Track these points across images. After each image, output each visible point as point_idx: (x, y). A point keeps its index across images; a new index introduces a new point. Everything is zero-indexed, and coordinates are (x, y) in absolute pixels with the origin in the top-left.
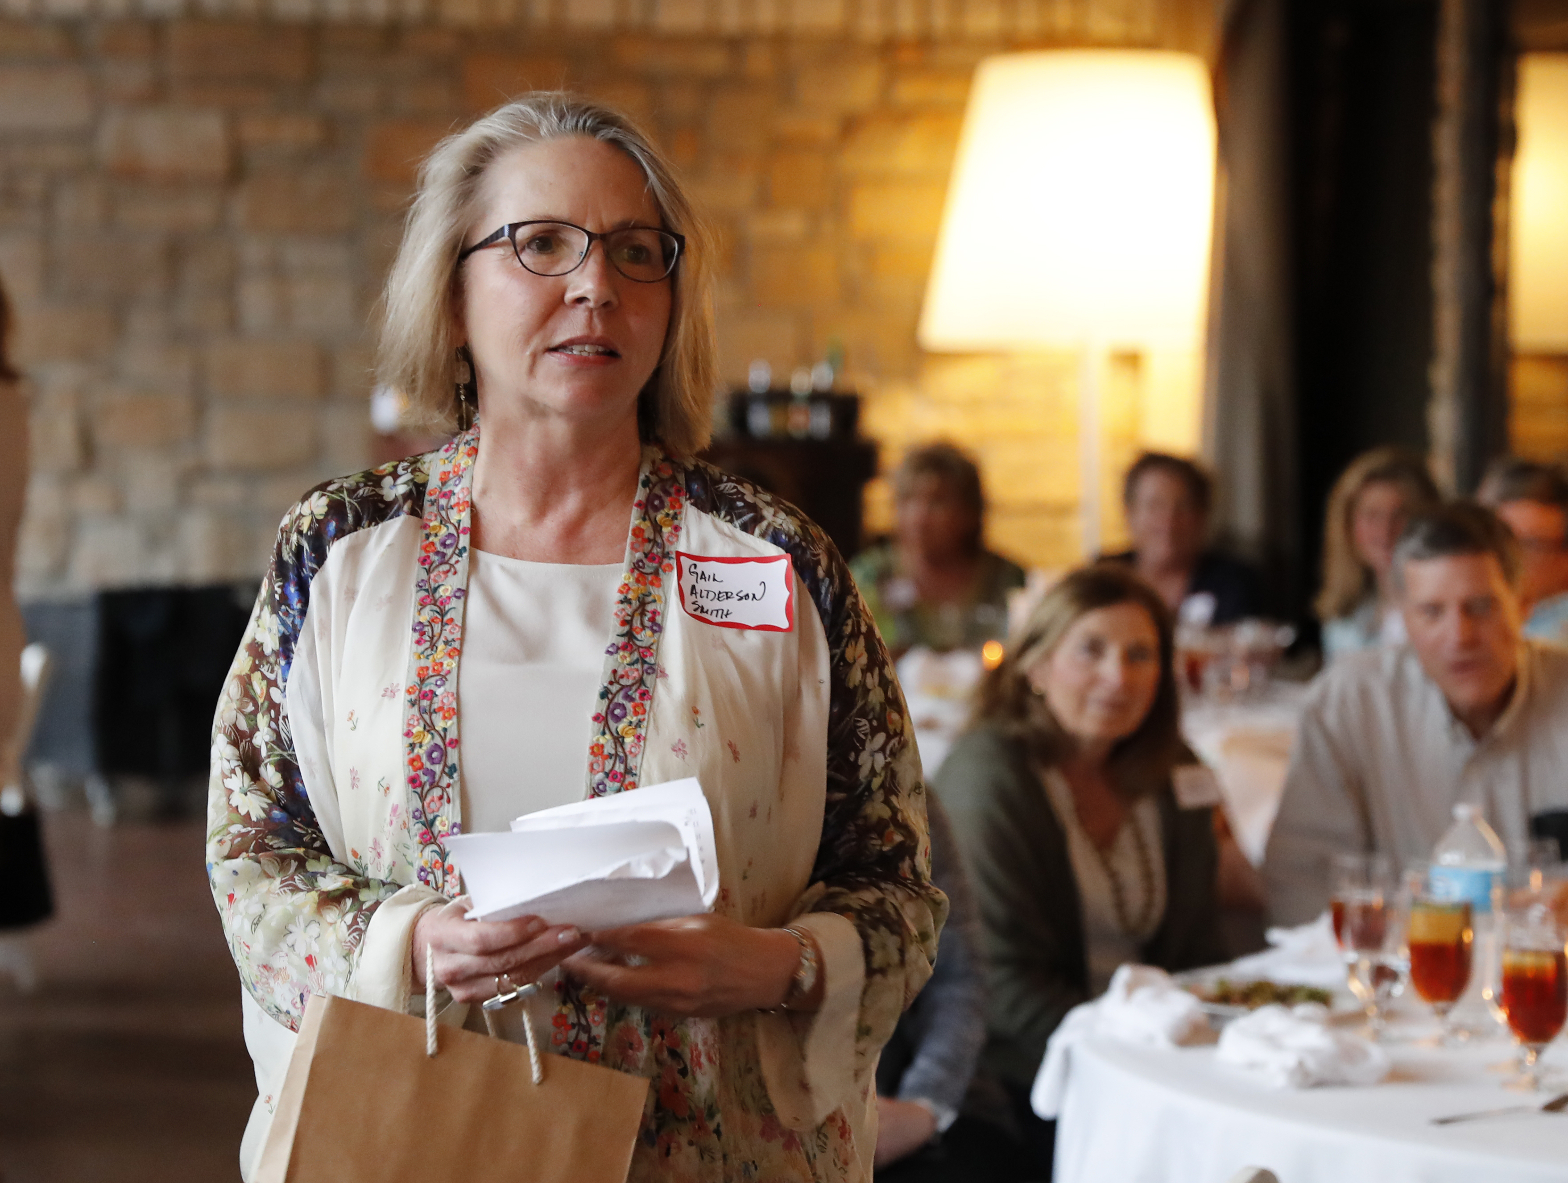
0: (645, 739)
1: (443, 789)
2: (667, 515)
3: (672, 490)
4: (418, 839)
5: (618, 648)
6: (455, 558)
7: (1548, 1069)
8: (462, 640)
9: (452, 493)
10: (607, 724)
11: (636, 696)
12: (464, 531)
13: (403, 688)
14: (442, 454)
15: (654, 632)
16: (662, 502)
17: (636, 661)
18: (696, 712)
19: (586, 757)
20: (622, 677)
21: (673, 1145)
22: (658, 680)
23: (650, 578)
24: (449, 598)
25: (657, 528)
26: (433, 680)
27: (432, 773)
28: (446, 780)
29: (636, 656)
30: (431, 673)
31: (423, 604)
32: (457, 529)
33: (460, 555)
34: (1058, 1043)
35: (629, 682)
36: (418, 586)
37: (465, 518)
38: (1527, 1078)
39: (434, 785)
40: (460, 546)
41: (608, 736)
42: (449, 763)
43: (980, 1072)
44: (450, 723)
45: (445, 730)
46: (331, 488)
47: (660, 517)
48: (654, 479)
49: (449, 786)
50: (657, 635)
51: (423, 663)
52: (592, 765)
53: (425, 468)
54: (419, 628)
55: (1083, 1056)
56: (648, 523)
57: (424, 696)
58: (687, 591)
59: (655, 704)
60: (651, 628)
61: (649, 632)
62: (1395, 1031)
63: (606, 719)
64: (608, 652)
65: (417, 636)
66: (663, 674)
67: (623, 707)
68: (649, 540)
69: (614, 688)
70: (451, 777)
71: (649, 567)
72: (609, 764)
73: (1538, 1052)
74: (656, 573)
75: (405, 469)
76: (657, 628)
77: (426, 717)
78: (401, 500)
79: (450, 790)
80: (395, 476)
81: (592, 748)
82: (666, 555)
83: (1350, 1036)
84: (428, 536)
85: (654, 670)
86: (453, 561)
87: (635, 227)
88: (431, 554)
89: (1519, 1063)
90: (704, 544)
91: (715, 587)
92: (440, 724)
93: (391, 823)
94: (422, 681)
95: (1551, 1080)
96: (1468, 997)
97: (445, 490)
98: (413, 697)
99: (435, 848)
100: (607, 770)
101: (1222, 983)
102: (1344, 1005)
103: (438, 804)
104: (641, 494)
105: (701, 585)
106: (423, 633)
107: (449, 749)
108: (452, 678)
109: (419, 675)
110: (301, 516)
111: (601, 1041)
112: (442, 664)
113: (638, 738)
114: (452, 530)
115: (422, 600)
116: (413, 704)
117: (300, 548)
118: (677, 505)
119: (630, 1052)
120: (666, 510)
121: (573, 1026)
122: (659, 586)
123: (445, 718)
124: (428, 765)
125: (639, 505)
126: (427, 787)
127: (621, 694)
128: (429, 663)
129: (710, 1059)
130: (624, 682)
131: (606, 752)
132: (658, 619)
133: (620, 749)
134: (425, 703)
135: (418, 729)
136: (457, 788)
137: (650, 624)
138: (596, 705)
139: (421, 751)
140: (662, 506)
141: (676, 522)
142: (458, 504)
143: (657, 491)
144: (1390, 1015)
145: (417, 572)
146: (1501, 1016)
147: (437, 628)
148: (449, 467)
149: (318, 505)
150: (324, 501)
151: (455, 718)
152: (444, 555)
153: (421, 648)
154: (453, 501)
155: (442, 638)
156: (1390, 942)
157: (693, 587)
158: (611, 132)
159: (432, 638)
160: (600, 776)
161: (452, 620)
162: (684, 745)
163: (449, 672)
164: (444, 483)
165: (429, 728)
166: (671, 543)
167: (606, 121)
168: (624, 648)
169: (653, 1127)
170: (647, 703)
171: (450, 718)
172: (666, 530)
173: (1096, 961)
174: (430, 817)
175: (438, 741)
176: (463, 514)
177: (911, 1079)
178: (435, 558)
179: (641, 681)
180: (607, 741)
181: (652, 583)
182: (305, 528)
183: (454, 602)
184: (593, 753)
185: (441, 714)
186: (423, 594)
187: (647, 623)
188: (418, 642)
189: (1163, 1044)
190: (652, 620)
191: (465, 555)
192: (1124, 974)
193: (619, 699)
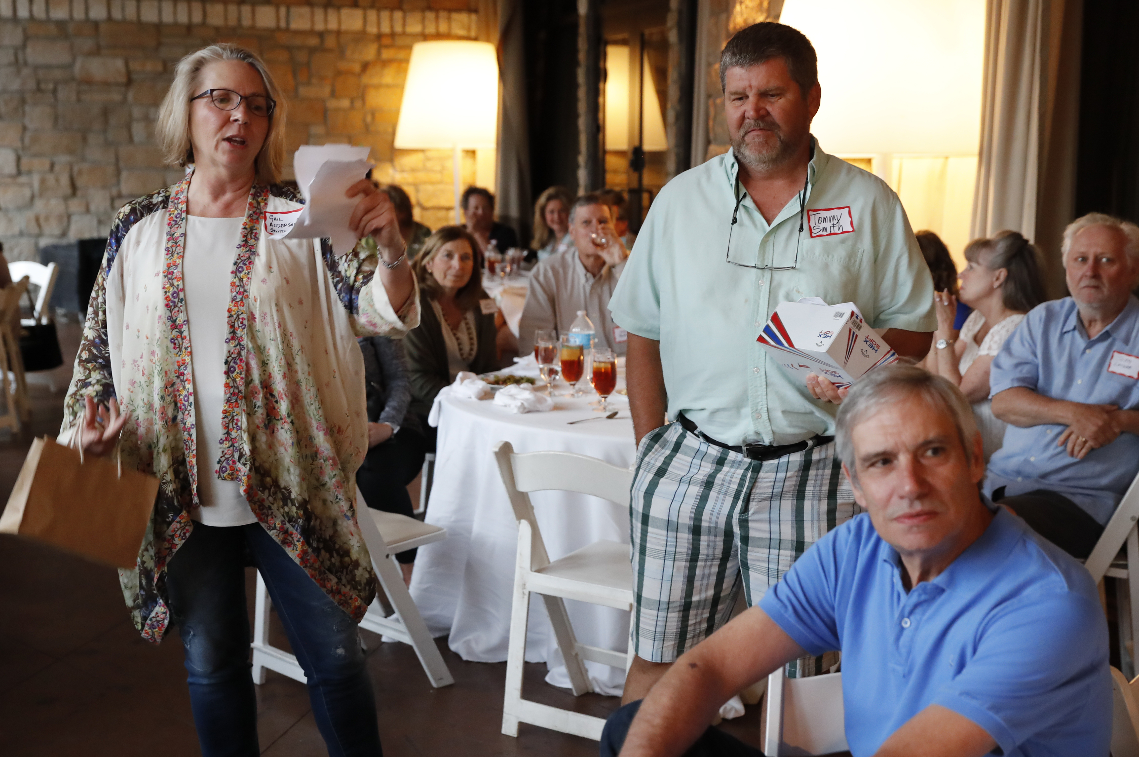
0: (251, 279)
1: (179, 308)
2: (263, 199)
3: (265, 191)
4: (170, 327)
5: (241, 246)
6: (181, 222)
7: (609, 404)
8: (184, 252)
9: (179, 198)
10: (236, 275)
11: (247, 263)
12: (184, 211)
13: (161, 272)
14: (177, 185)
15: (255, 240)
16: (260, 194)
17: (248, 251)
18: (271, 267)
19: (229, 287)
20: (242, 257)
21: (275, 429)
22: (256, 257)
23: (255, 221)
24: (178, 237)
25: (259, 203)
26: (172, 267)
27: (174, 302)
28: (180, 304)
29: (248, 249)
30: (172, 265)
31: (169, 240)
32: (181, 211)
33: (182, 221)
34: (437, 400)
35: (245, 258)
36: (167, 234)
37: (184, 207)
38: (602, 407)
39: (175, 306)
40: (182, 217)
41: (237, 279)
42: (180, 298)
43: (409, 412)
44: (179, 282)
45: (178, 285)
46: (133, 203)
47: (259, 199)
48: (257, 186)
49: (181, 306)
50: (256, 241)
51: (169, 261)
52: (231, 290)
53: (170, 190)
54: (167, 249)
55: (445, 404)
56: (255, 201)
57: (170, 273)
58: (268, 225)
59: (255, 266)
60: (254, 239)
61: (253, 240)
62: (557, 393)
63: (236, 272)
64: (237, 247)
65: (166, 252)
66: (258, 255)
67: (242, 268)
68: (255, 207)
69: (239, 261)
70: (181, 303)
71: (255, 217)
72: (238, 289)
73: (606, 398)
74: (257, 219)
75: (163, 191)
76: (257, 239)
77: (170, 281)
78: (159, 204)
79: (181, 308)
80: (159, 193)
81: (231, 283)
82: (261, 213)
83: (540, 394)
84: (170, 215)
85: (254, 253)
86: (179, 223)
87: (258, 96)
88: (172, 222)
89: (600, 402)
90: (275, 207)
91: (280, 223)
92: (176, 283)
93: (159, 322)
94: (169, 268)
95: (610, 407)
96: (582, 379)
97: (177, 197)
98: (165, 274)
99: (177, 330)
100: (237, 291)
101: (496, 377)
102: (539, 384)
103: (177, 313)
104: (252, 191)
105: (274, 222)
106: (169, 251)
107: (180, 293)
108: (180, 266)
109: (167, 266)
110: (120, 212)
111: (243, 392)
112: (176, 261)
113: (248, 278)
114: (179, 212)
115: (168, 239)
116: (165, 276)
117: (118, 225)
118: (266, 196)
119: (256, 395)
120: (262, 197)
121: (232, 387)
122: (258, 224)
123: (178, 281)
124: (172, 299)
125: (251, 194)
126: (173, 307)
127: (242, 263)
128: (171, 261)
129: (286, 396)
130: (242, 258)
131: (236, 285)
132: (257, 236)
133: (241, 283)
134: (170, 276)
135: (167, 286)
136: (184, 307)
137: (254, 237)
138: (232, 268)
139: (169, 294)
140: (261, 196)
141: (266, 202)
142: (181, 202)
143: (259, 190)
144: (555, 387)
145: (167, 229)
146: (593, 385)
147: (174, 248)
148: (179, 189)
149: (127, 209)
150: (130, 207)
151: (181, 281)
152: (176, 221)
153: (168, 256)
154: (180, 201)
155: (176, 252)
156: (555, 362)
157: (271, 223)
158: (251, 60)
159: (172, 252)
160: (235, 293)
161: (179, 245)
162: (266, 280)
163: (179, 264)
164: (177, 194)
165: (172, 285)
166: (264, 209)
167: (248, 56)
168: (244, 246)
169: (267, 422)
170: (251, 266)
171: (179, 281)
172: (262, 204)
173: (452, 371)
174: (175, 318)
175: (175, 290)
176: (183, 205)
177: (383, 415)
178: (173, 223)
179: (249, 258)
180: (236, 280)
181: (256, 223)
182: (121, 218)
183: (180, 239)
184: (231, 285)
185: (176, 280)
186: (169, 236)
187: (253, 237)
188: (167, 254)
189: (474, 399)
190: (255, 236)
191: (184, 220)
192: (460, 374)
193: (241, 265)
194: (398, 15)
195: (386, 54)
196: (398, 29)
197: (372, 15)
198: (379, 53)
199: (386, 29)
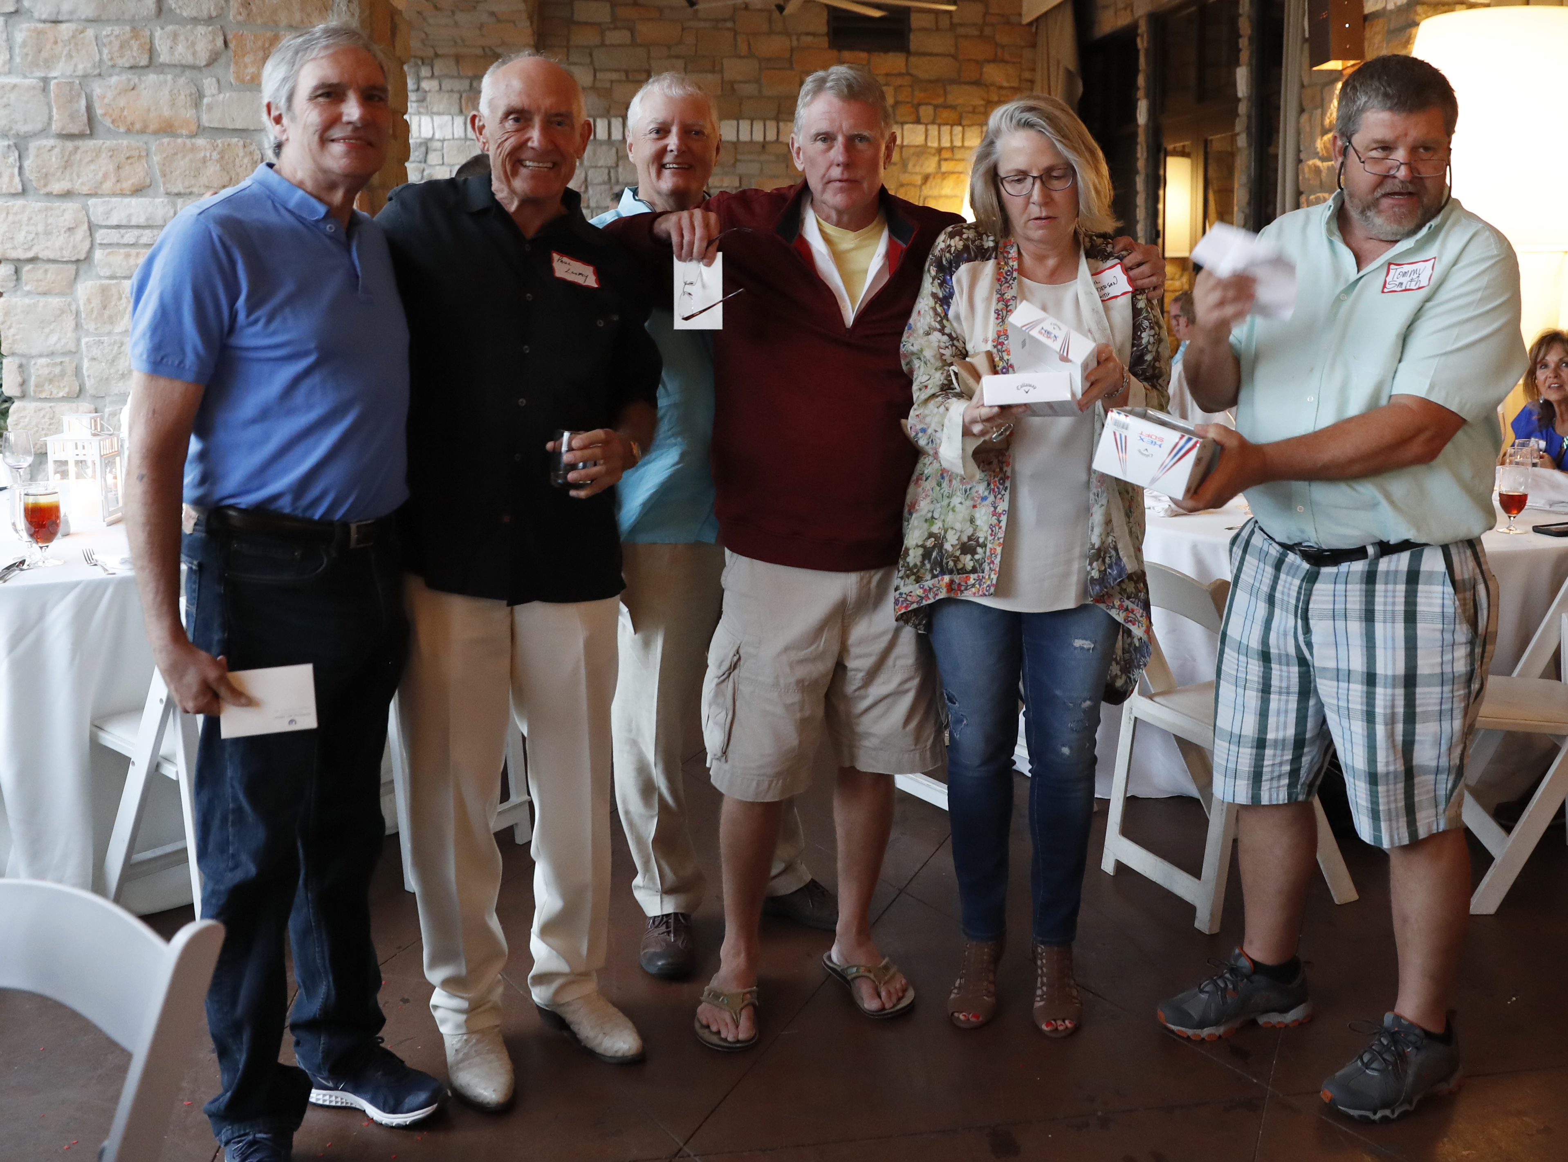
12: (1015, 270)
24: (1009, 299)
31: (998, 301)
32: (1012, 268)
33: (1014, 280)
36: (997, 293)
40: (1013, 276)
54: (997, 312)
65: (996, 316)
78: (991, 250)
84: (1001, 270)
86: (1011, 282)
88: (1003, 279)
106: (998, 315)
110: (950, 246)
115: (998, 299)
145: (997, 286)
149: (959, 243)
150: (962, 243)
152: (1007, 279)
182: (952, 252)
186: (999, 297)
188: (996, 319)
194: (958, 129)
195: (945, 167)
196: (958, 143)
197: (933, 130)
198: (939, 165)
199: (946, 143)
